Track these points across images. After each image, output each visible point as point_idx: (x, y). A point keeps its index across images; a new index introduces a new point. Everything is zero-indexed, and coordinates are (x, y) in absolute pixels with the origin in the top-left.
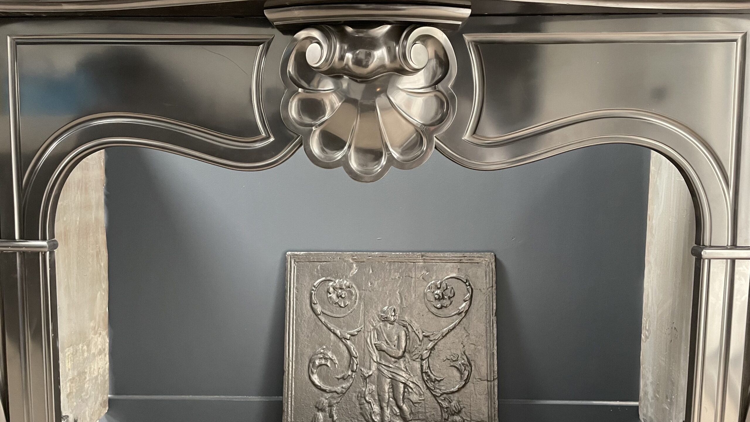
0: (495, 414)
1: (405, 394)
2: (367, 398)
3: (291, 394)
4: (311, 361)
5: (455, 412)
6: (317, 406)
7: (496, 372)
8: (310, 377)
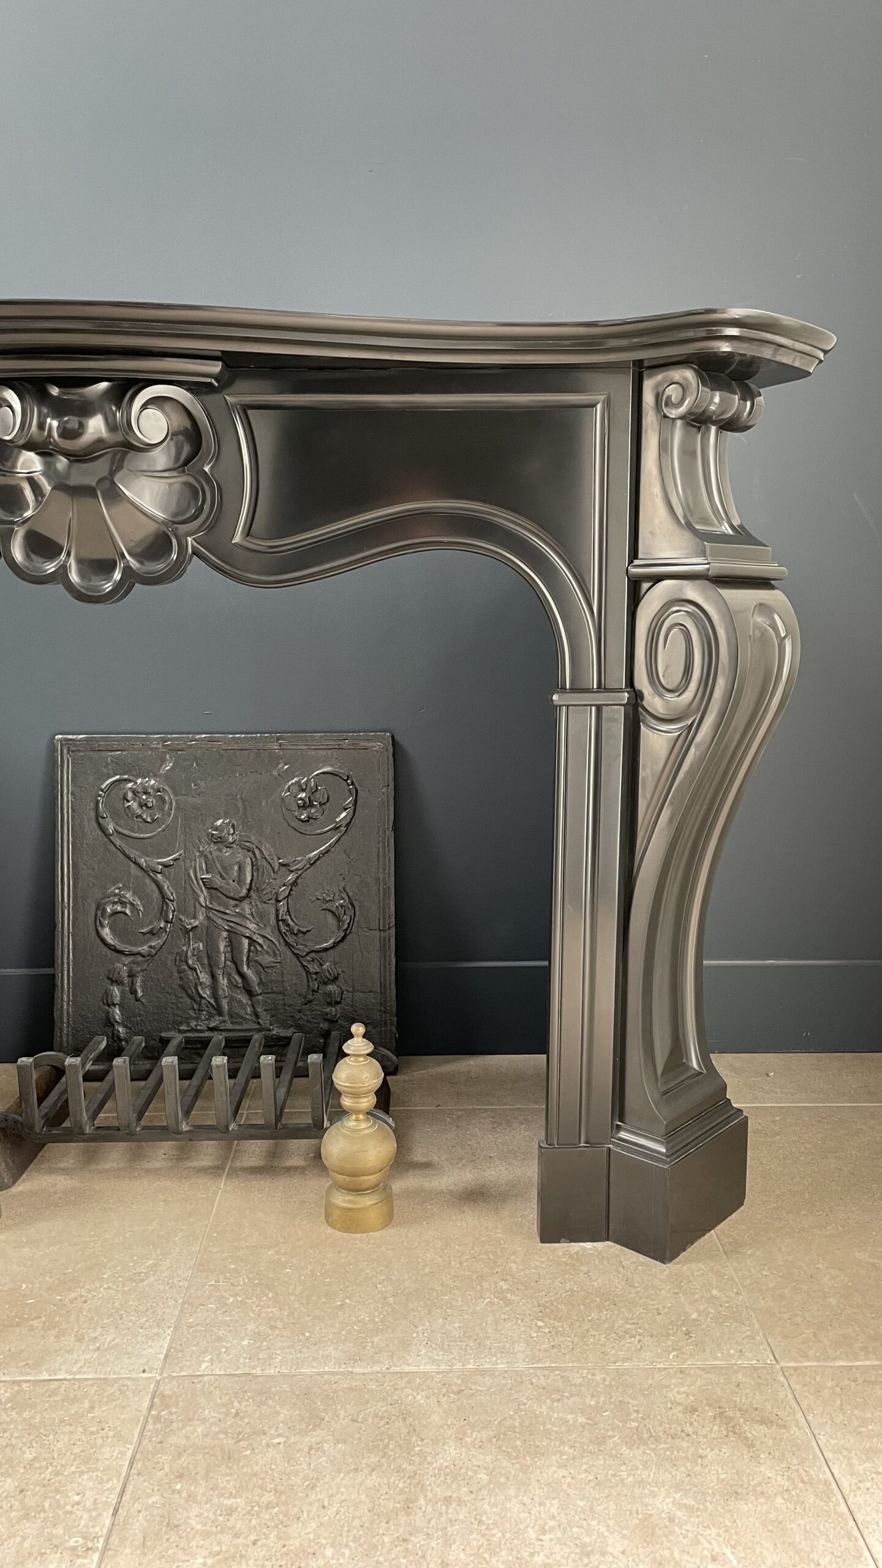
0: (390, 981)
1: (251, 954)
2: (190, 962)
3: (68, 958)
4: (101, 908)
5: (329, 979)
6: (111, 976)
7: (394, 916)
8: (97, 931)
